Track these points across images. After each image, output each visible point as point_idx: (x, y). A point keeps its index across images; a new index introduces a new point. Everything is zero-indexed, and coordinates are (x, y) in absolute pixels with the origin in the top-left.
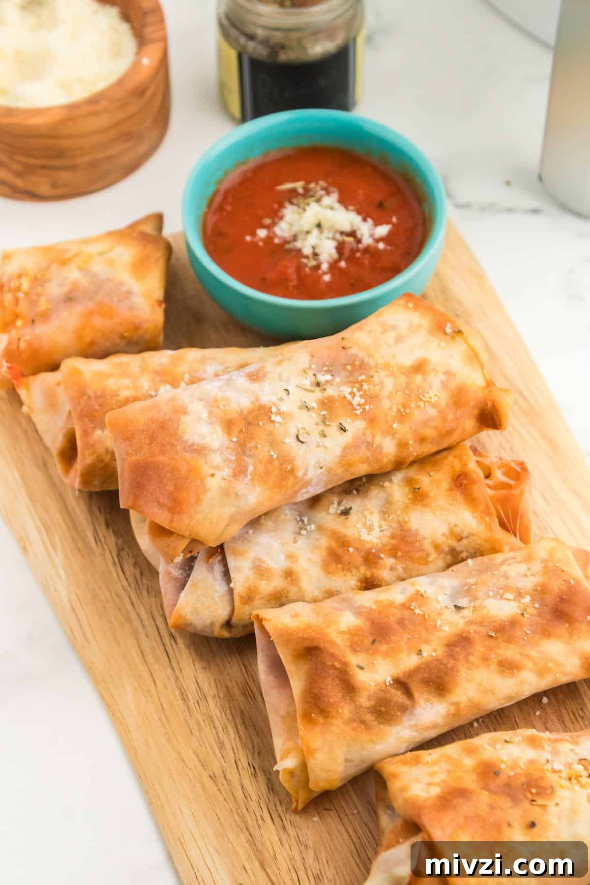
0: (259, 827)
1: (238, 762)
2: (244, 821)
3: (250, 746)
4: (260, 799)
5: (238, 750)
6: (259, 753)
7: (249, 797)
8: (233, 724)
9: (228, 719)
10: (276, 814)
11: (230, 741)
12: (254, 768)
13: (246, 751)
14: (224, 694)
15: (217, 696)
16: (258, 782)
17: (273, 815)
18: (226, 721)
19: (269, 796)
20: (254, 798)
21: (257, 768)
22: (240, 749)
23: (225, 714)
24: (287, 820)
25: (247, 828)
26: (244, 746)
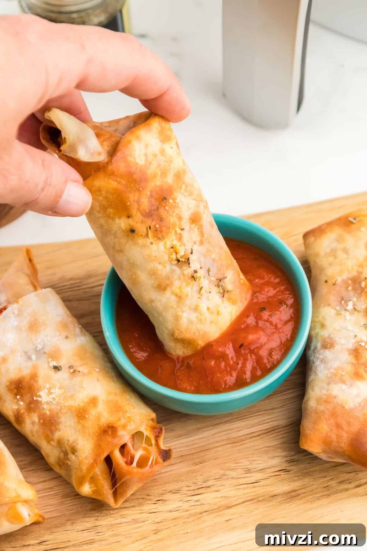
0: (202, 504)
1: (150, 511)
2: (194, 515)
3: (141, 501)
4: (182, 500)
5: (141, 510)
6: (148, 495)
7: (179, 508)
8: (120, 510)
9: (117, 513)
10: (196, 491)
11: (133, 514)
12: (158, 500)
13: (144, 504)
14: (97, 513)
15: (97, 518)
16: (169, 500)
17: (197, 494)
18: (118, 515)
19: (182, 494)
20: (180, 504)
21: (159, 499)
22: (141, 508)
23: (113, 514)
24: (202, 485)
25: (200, 514)
26: (140, 505)
